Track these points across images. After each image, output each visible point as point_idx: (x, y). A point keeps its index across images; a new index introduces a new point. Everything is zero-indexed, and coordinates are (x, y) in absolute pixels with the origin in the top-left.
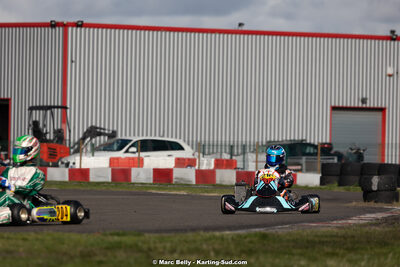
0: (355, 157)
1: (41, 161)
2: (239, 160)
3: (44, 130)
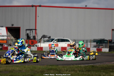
3: (30, 36)
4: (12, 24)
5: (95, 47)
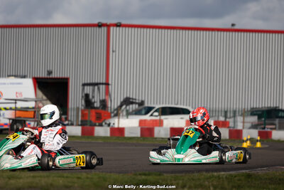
1: (91, 122)
2: (231, 121)
3: (93, 101)
4: (48, 71)
5: (254, 127)
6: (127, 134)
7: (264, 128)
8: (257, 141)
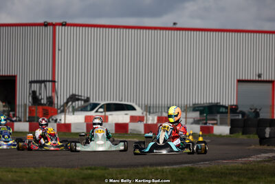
0: (254, 114)
3: (40, 98)
6: (73, 130)
7: (206, 123)
8: (200, 136)
